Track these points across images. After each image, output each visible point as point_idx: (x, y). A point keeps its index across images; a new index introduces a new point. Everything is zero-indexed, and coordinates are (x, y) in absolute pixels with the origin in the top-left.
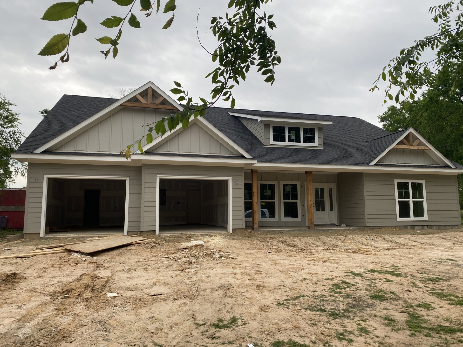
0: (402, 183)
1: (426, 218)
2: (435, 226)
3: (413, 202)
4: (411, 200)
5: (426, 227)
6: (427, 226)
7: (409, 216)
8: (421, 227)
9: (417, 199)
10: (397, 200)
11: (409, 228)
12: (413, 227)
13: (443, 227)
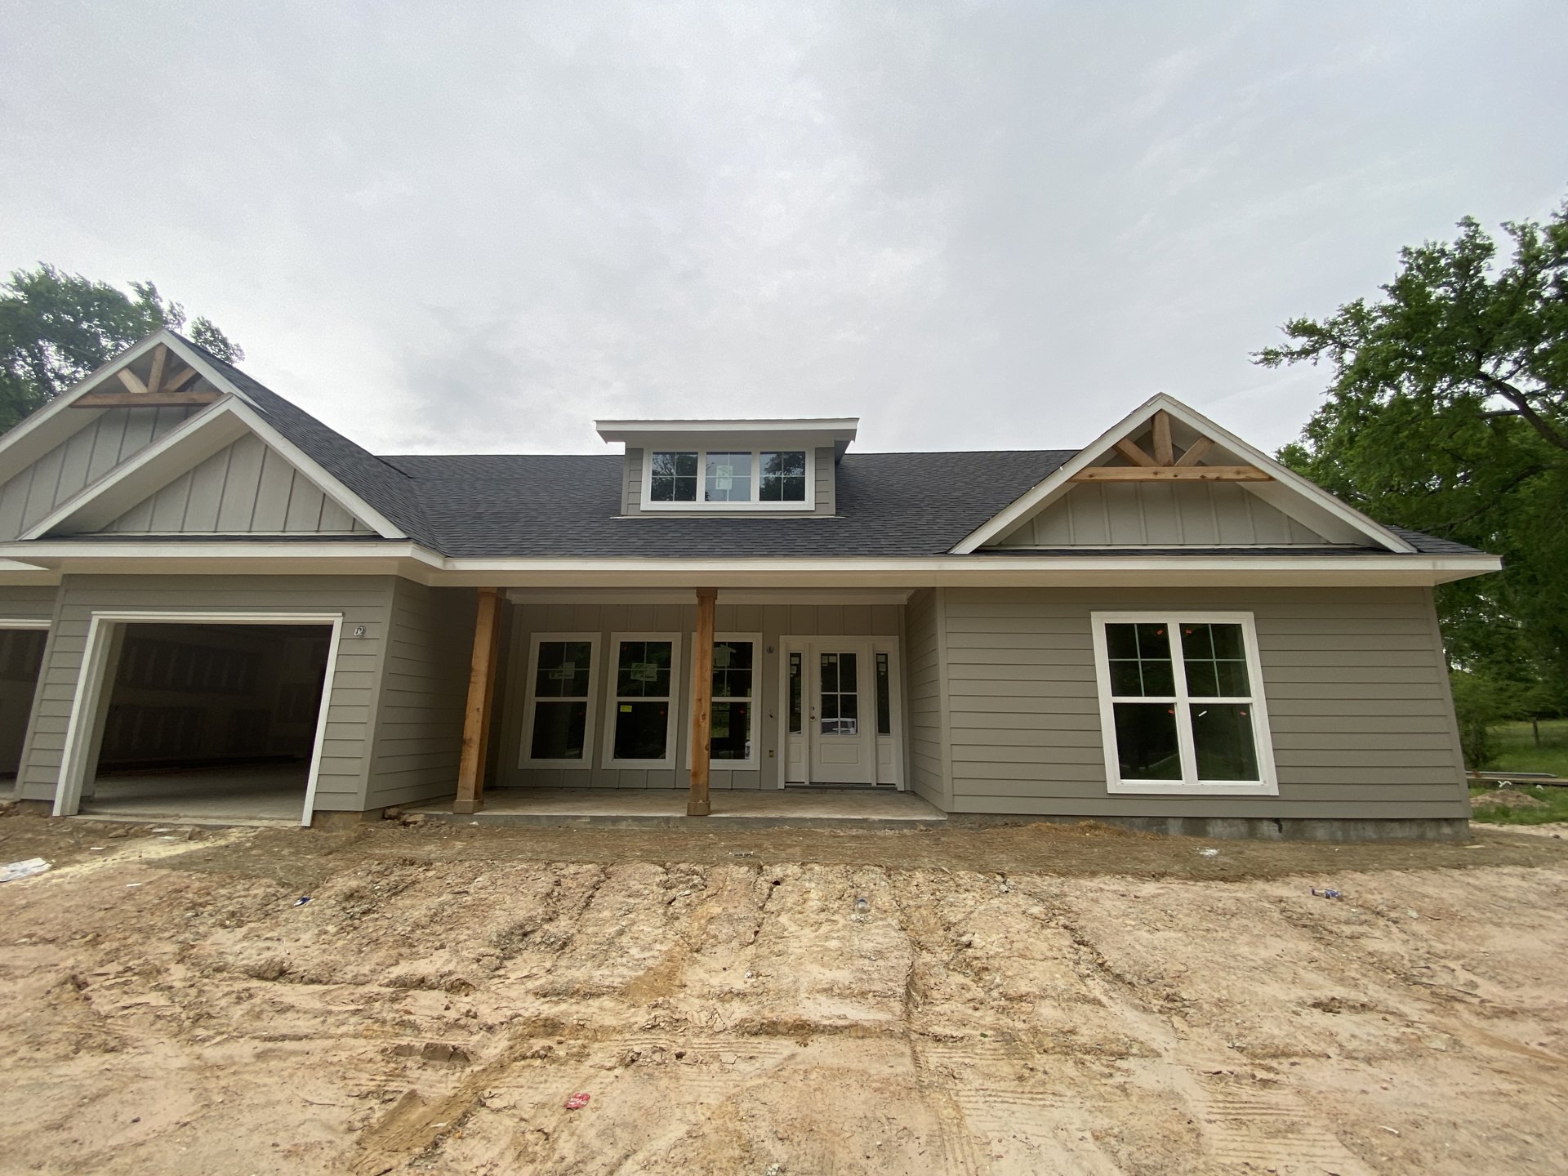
0: (1132, 625)
1: (1266, 782)
2: (1326, 824)
3: (1194, 708)
4: (1182, 702)
5: (1270, 829)
6: (1277, 821)
7: (1173, 771)
8: (1243, 828)
9: (1215, 695)
10: (1107, 700)
11: (1174, 828)
12: (1196, 825)
13: (1370, 832)
